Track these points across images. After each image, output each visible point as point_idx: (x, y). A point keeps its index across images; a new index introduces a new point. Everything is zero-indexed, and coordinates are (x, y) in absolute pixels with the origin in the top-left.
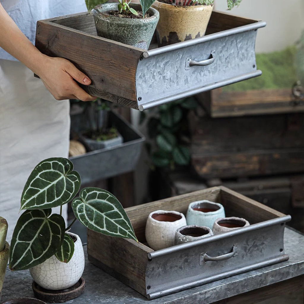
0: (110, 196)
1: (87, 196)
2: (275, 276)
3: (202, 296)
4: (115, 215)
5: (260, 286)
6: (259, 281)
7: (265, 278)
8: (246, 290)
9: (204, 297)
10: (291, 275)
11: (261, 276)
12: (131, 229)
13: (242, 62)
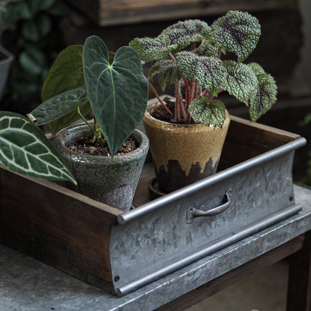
0: (26, 122)
2: (272, 240)
3: (190, 278)
4: (39, 149)
5: (256, 255)
6: (254, 249)
7: (261, 244)
8: (240, 263)
10: (289, 237)
11: (256, 242)
12: (64, 166)
13: (274, 197)
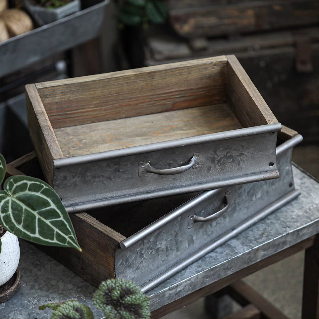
0: (45, 187)
1: (14, 187)
2: (268, 249)
3: (171, 292)
4: (51, 214)
5: (249, 264)
6: (247, 259)
7: (255, 255)
9: (175, 292)
10: (289, 244)
11: (249, 253)
12: (72, 233)
13: (274, 187)
